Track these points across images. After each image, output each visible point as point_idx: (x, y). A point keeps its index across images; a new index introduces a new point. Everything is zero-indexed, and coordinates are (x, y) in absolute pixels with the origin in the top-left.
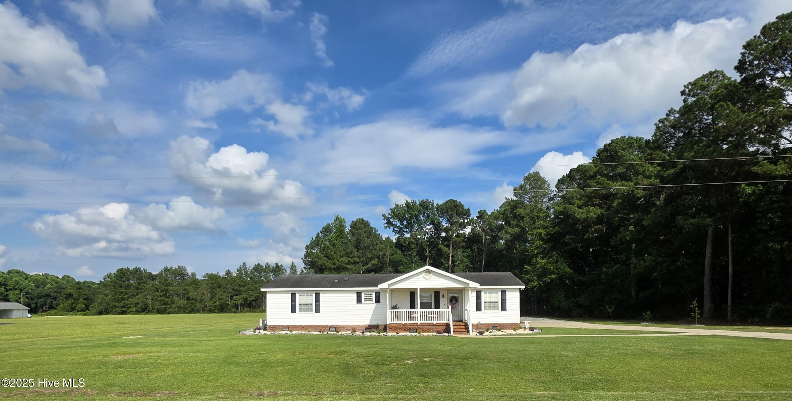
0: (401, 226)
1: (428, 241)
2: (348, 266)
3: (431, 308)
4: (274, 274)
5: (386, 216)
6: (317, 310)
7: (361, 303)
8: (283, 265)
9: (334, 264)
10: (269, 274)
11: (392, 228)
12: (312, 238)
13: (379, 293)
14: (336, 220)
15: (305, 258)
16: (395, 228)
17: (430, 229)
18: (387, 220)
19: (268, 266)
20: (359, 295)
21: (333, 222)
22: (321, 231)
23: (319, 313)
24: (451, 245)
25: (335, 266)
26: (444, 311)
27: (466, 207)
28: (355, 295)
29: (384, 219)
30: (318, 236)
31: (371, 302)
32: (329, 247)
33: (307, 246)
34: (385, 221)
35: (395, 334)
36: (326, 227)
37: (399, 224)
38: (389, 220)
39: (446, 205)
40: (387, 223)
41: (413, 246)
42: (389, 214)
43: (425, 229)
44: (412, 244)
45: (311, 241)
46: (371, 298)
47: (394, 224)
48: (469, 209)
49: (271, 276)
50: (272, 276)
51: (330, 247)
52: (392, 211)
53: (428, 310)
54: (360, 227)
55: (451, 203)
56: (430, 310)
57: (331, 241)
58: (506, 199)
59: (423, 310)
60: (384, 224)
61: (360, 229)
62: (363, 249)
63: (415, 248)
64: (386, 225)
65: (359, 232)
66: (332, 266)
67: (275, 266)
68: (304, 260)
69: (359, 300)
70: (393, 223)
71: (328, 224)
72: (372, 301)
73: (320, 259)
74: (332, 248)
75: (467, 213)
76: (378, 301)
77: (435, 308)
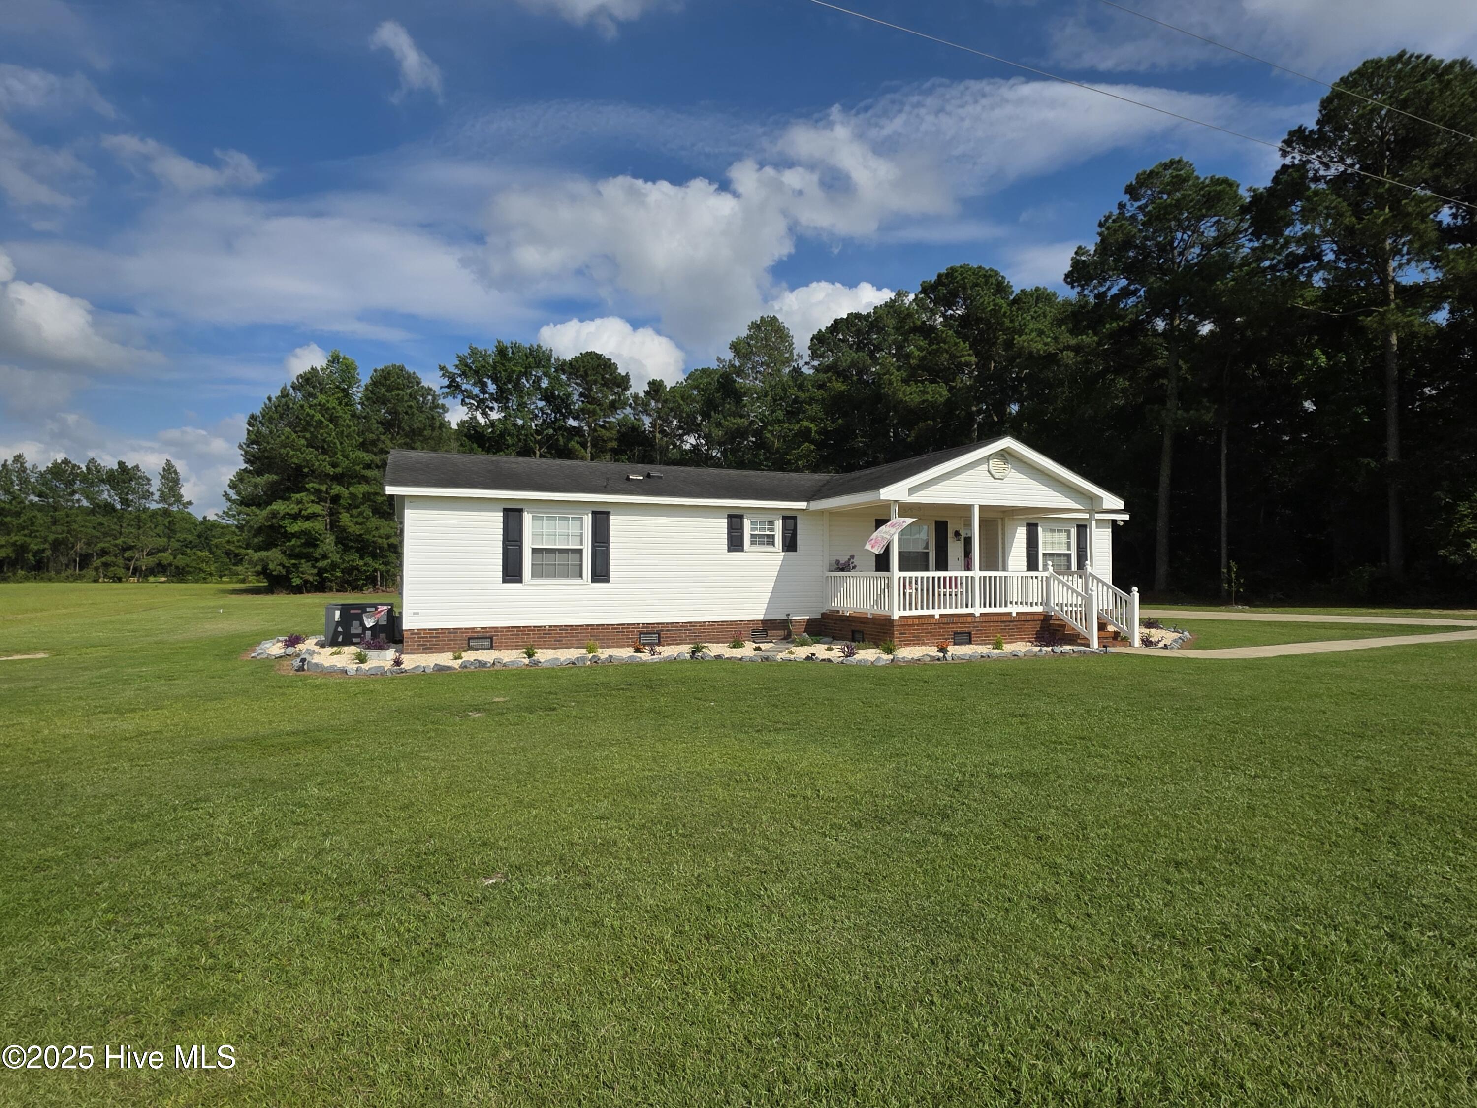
0: (481, 396)
1: (538, 432)
2: (369, 473)
3: (927, 569)
4: (113, 488)
5: (447, 371)
6: (601, 574)
7: (742, 551)
8: (141, 467)
9: (334, 465)
10: (97, 486)
11: (460, 397)
12: (269, 399)
13: (794, 518)
14: (333, 362)
15: (248, 446)
16: (468, 397)
17: (541, 409)
18: (449, 377)
19: (96, 468)
20: (735, 521)
21: (325, 366)
22: (293, 383)
23: (608, 581)
24: (589, 444)
25: (339, 470)
26: (990, 577)
27: (622, 371)
28: (722, 524)
29: (443, 375)
30: (284, 394)
31: (770, 549)
32: (322, 422)
33: (253, 417)
34: (446, 382)
35: (932, 651)
36: (309, 376)
37: (476, 391)
38: (454, 380)
39: (583, 362)
40: (448, 387)
41: (510, 440)
42: (457, 366)
43: (532, 407)
44: (509, 435)
45: (265, 404)
46: (768, 536)
47: (466, 390)
48: (627, 374)
49: (103, 491)
50: (106, 493)
51: (326, 423)
52: (462, 360)
53: (919, 574)
54: (399, 384)
55: (592, 359)
56: (925, 574)
57: (328, 408)
58: (719, 359)
59: (907, 574)
60: (441, 387)
61: (398, 389)
62: (406, 436)
63: (513, 445)
64: (448, 390)
65: (398, 395)
66: (331, 471)
67: (116, 467)
68: (246, 452)
69: (735, 543)
70: (464, 387)
71: (312, 369)
72: (773, 544)
73: (296, 450)
74: (331, 426)
75: (623, 382)
76: (790, 545)
77: (938, 568)
